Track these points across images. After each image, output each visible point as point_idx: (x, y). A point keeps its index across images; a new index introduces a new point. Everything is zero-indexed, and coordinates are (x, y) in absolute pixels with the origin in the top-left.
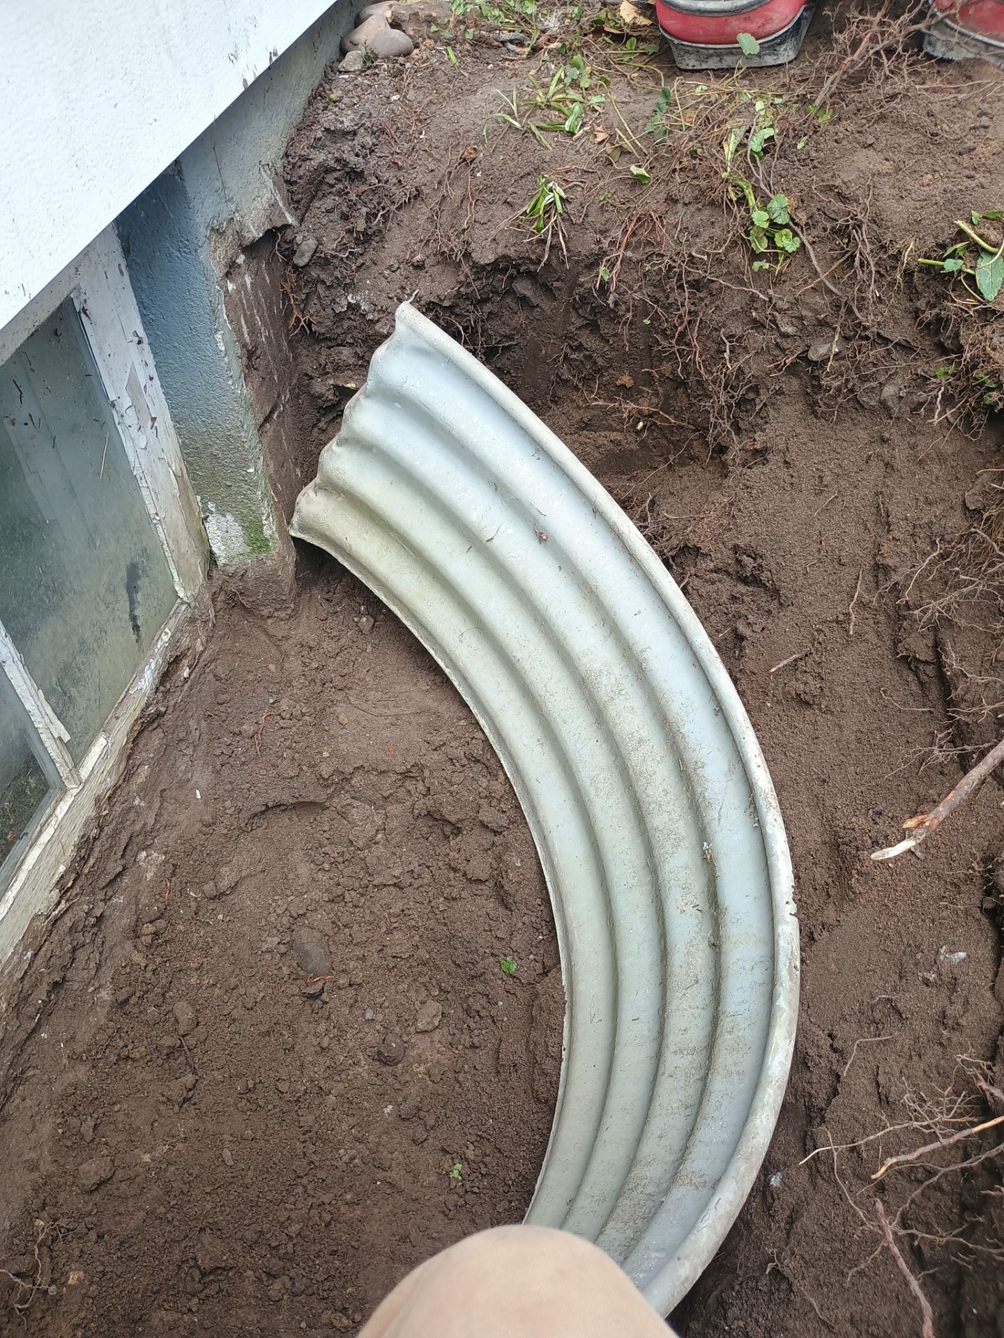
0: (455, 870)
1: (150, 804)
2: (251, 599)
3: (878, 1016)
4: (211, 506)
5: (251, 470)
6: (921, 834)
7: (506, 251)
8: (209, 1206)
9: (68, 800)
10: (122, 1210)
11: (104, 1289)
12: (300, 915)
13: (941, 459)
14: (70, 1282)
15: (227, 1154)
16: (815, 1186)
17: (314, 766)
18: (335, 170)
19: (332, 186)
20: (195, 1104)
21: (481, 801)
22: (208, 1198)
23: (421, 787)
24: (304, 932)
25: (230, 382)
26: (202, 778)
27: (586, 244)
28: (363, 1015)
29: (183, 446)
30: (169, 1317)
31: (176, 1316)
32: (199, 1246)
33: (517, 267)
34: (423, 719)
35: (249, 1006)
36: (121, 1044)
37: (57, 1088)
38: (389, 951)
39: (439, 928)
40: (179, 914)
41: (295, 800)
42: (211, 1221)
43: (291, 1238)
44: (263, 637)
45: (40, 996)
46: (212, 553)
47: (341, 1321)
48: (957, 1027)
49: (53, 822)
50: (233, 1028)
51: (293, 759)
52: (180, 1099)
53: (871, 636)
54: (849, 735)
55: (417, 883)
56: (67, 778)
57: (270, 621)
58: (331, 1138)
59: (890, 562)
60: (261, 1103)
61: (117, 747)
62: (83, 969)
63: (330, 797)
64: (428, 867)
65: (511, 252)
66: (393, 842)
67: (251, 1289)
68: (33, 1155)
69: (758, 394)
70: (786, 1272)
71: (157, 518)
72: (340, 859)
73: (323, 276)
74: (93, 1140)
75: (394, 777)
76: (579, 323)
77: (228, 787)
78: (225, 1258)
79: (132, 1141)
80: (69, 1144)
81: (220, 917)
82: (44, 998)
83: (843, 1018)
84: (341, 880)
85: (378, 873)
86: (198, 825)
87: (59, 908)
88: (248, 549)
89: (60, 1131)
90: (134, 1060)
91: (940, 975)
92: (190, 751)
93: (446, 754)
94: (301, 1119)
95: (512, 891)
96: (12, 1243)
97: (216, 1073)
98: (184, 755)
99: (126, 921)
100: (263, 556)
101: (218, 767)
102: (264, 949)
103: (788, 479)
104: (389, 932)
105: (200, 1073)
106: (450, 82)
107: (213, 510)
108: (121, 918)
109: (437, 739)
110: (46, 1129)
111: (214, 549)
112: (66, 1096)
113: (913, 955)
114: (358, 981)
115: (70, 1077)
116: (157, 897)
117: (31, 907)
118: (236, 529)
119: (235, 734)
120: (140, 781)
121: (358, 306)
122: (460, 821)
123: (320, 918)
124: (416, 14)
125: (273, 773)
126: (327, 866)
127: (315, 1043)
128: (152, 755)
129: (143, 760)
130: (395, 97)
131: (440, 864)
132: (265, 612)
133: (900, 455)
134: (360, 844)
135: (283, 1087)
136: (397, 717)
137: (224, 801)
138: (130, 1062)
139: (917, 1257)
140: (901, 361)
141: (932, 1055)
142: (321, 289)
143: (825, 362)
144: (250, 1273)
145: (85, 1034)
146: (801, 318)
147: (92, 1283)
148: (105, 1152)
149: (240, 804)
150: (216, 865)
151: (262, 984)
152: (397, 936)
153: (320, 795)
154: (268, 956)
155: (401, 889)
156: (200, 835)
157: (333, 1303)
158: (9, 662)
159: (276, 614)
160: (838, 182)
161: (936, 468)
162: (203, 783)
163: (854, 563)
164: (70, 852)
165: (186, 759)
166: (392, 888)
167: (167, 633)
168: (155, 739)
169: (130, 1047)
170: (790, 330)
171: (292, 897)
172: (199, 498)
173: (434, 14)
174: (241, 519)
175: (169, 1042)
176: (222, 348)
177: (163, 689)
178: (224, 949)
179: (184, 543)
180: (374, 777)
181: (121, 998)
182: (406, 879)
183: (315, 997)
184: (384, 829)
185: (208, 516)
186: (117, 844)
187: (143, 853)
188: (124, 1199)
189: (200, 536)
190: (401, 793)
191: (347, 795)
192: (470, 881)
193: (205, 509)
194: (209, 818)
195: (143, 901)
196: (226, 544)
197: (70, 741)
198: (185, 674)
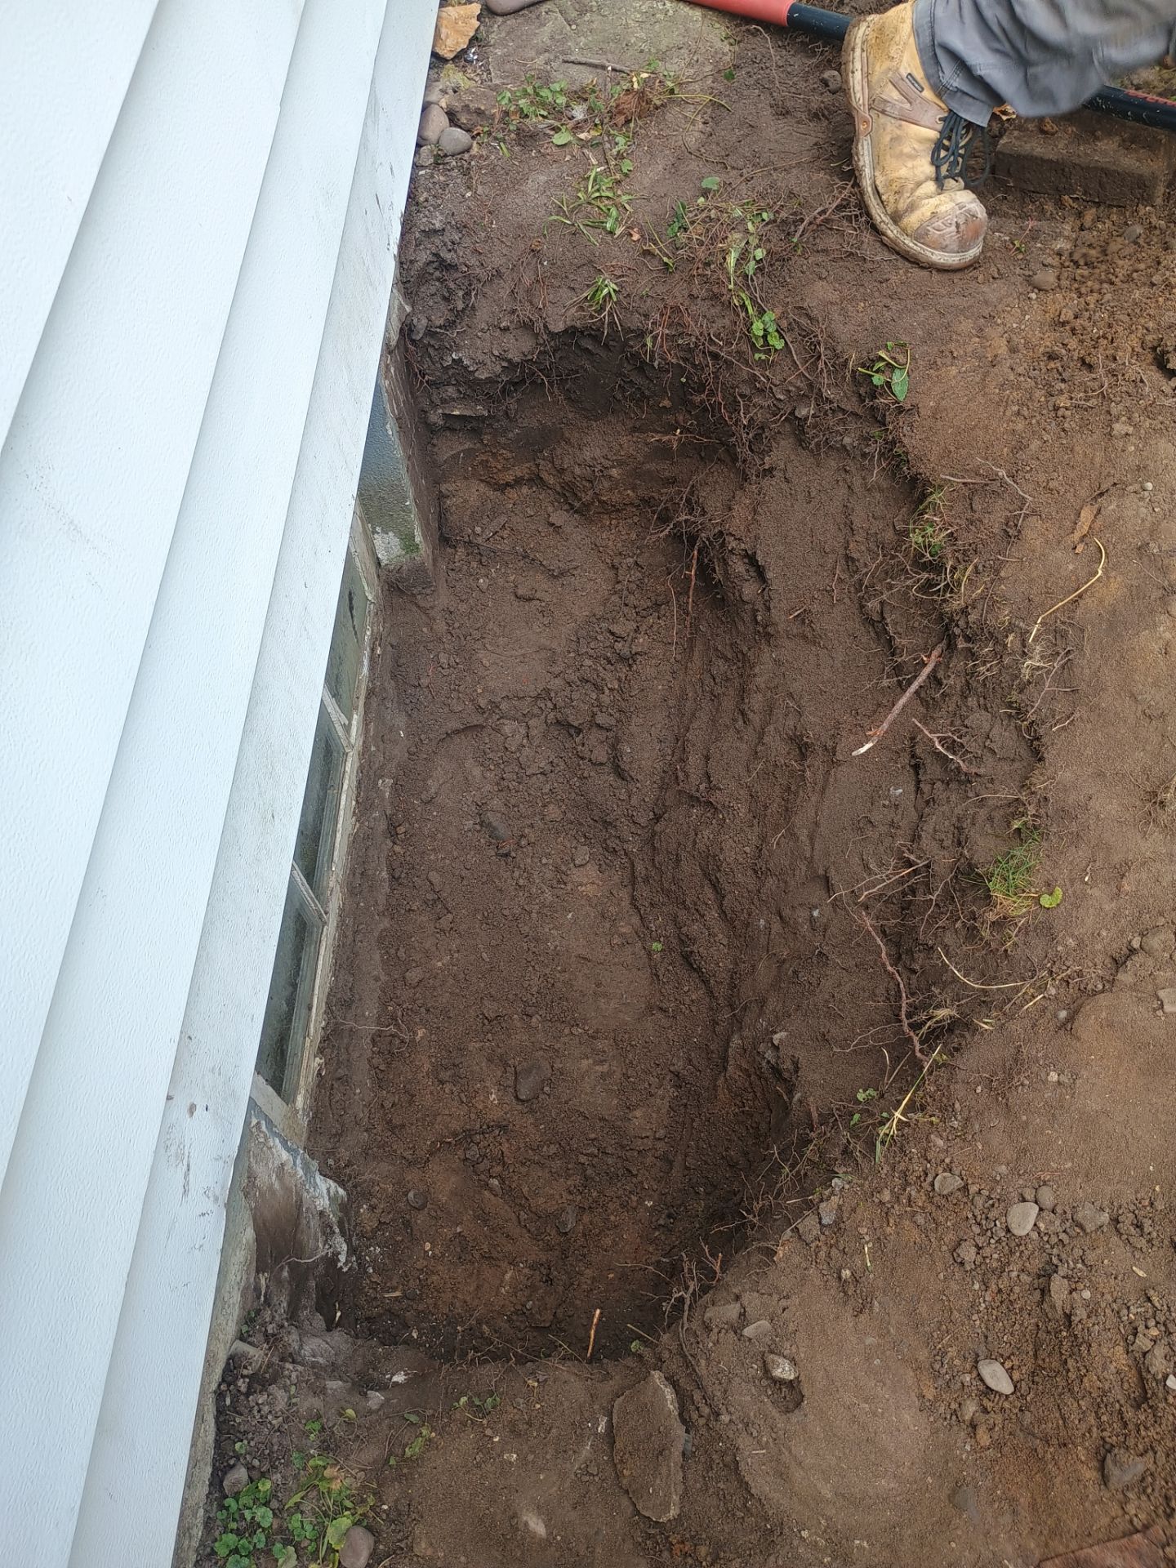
0: (582, 758)
1: (378, 748)
2: (405, 584)
3: (861, 825)
4: (378, 529)
5: (407, 503)
6: (876, 739)
7: (574, 323)
8: (482, 985)
9: (350, 760)
10: (435, 994)
11: (440, 1036)
12: (483, 804)
13: (881, 490)
14: (419, 1036)
15: (484, 955)
16: (835, 911)
17: (473, 701)
18: (433, 262)
19: (432, 274)
20: (456, 930)
21: (595, 710)
22: (481, 981)
23: (550, 705)
24: (489, 814)
25: (395, 453)
26: (401, 721)
27: (635, 321)
28: (540, 861)
30: (478, 1045)
32: (484, 1007)
33: (582, 332)
34: (543, 654)
35: (469, 868)
36: (405, 903)
37: (376, 933)
38: (547, 818)
39: (578, 798)
40: (413, 817)
41: (465, 726)
42: (486, 992)
43: (533, 995)
44: (414, 609)
45: (358, 881)
46: (378, 558)
48: (899, 827)
49: (346, 776)
50: (465, 883)
51: (459, 698)
52: (448, 929)
53: (847, 600)
54: (838, 664)
55: (557, 770)
56: (346, 747)
57: (419, 597)
58: (541, 937)
59: (855, 556)
60: (495, 924)
61: (361, 717)
62: (372, 862)
63: (487, 719)
64: (562, 758)
65: (578, 324)
66: (535, 744)
67: (519, 1025)
68: (376, 973)
69: (764, 432)
70: (824, 952)
71: (357, 554)
72: (501, 761)
73: (432, 342)
74: (405, 960)
75: (529, 700)
76: (629, 368)
77: (420, 725)
78: (499, 1010)
79: (428, 957)
80: (393, 964)
81: (435, 813)
82: (360, 883)
83: (844, 828)
84: (504, 776)
85: (529, 767)
86: (407, 755)
87: (356, 828)
88: (404, 552)
89: (385, 957)
90: (413, 911)
91: (890, 801)
92: (390, 705)
93: (564, 679)
94: (521, 929)
95: (627, 768)
97: (463, 911)
98: (388, 708)
99: (383, 827)
100: (413, 555)
101: (410, 712)
102: (466, 830)
103: (788, 490)
104: (544, 806)
105: (453, 912)
106: (507, 174)
107: (380, 531)
108: (380, 825)
109: (556, 669)
110: (377, 957)
111: (379, 556)
112: (382, 937)
113: (878, 791)
114: (532, 840)
115: (382, 926)
116: (396, 808)
117: (347, 830)
118: (395, 541)
119: (416, 687)
120: (372, 734)
121: (460, 360)
122: (580, 724)
123: (496, 803)
124: (467, 106)
125: (446, 710)
126: (492, 768)
127: (514, 884)
128: (374, 715)
129: (371, 720)
130: (469, 194)
131: (570, 755)
132: (415, 591)
133: (857, 482)
134: (513, 749)
135: (506, 912)
136: (524, 656)
137: (419, 735)
139: (883, 932)
140: (852, 425)
141: (887, 841)
142: (431, 350)
143: (806, 419)
144: (516, 1014)
145: (382, 899)
146: (789, 391)
147: (431, 1034)
148: (414, 965)
149: (430, 735)
150: (424, 780)
151: (472, 853)
152: (551, 807)
153: (477, 720)
154: (470, 834)
155: (546, 775)
156: (410, 761)
157: (569, 1023)
159: (424, 591)
160: (805, 305)
161: (878, 495)
162: (402, 724)
163: (833, 551)
164: (355, 791)
165: (389, 711)
166: (539, 776)
167: (369, 629)
168: (375, 702)
170: (782, 397)
171: (474, 792)
172: (370, 525)
173: (483, 108)
174: (399, 534)
175: (430, 896)
176: (390, 433)
177: (372, 668)
178: (444, 834)
179: (367, 562)
180: (515, 702)
181: (396, 876)
182: (548, 768)
183: (507, 855)
184: (528, 736)
185: (376, 536)
186: (370, 779)
187: (381, 781)
188: (435, 988)
189: (373, 552)
190: (536, 711)
191: (498, 717)
192: (594, 764)
193: (374, 532)
194: (413, 749)
195: (389, 812)
196: (387, 550)
197: (347, 722)
198: (379, 652)
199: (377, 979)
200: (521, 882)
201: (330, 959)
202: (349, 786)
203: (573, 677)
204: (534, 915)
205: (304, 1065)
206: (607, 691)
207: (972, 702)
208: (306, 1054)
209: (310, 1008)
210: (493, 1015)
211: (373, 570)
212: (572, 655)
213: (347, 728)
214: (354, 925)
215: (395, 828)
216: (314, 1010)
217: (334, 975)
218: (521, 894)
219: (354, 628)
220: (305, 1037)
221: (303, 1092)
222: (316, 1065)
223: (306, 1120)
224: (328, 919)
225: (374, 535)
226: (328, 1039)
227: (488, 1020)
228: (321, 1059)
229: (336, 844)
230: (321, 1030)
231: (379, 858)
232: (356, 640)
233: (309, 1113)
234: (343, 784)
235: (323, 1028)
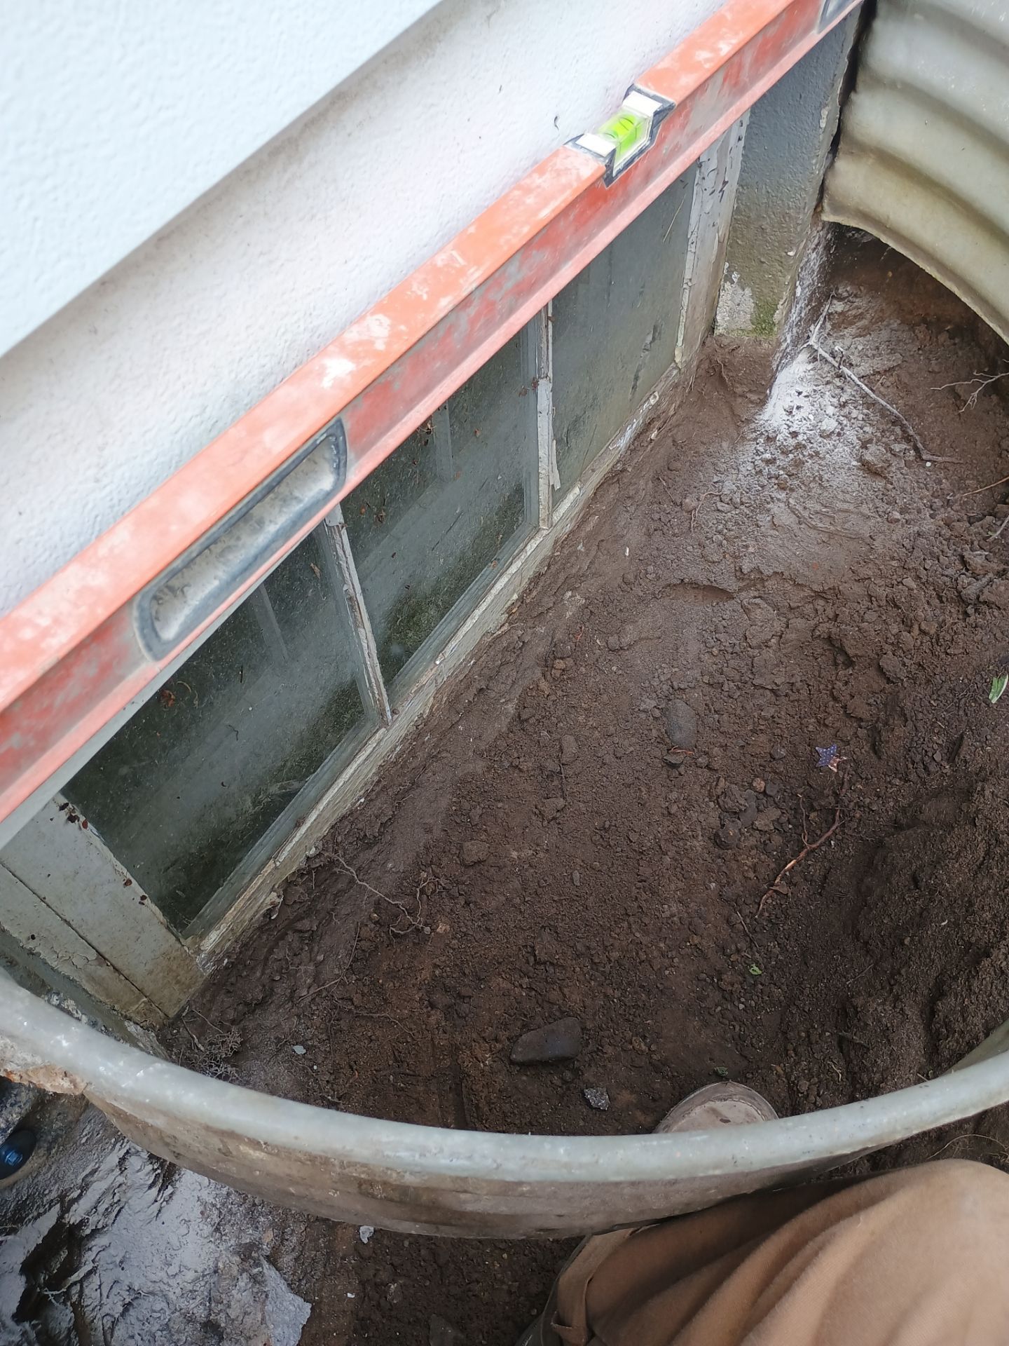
0: (835, 699)
1: (588, 550)
2: (731, 374)
4: (735, 276)
5: (791, 254)
8: (554, 911)
9: (538, 540)
10: (488, 889)
11: (463, 946)
12: (680, 689)
14: (438, 930)
15: (576, 875)
17: (736, 557)
20: (559, 824)
21: (886, 647)
22: (554, 905)
23: (830, 611)
24: (680, 704)
25: (814, 161)
26: (635, 536)
29: (737, 211)
30: (505, 985)
31: (510, 986)
32: (539, 940)
34: (857, 545)
35: (618, 755)
36: (516, 755)
37: (459, 773)
38: (750, 749)
40: (585, 657)
41: (709, 583)
42: (552, 923)
43: (610, 961)
44: (726, 412)
45: (469, 695)
46: (714, 320)
47: (639, 1045)
49: (523, 557)
50: (603, 771)
51: (722, 545)
52: (550, 817)
55: (794, 696)
56: (543, 520)
57: (739, 400)
58: (660, 893)
60: (612, 843)
61: (585, 497)
62: (502, 683)
63: (741, 590)
64: (809, 685)
66: (784, 651)
68: (431, 821)
71: (690, 284)
72: (730, 650)
74: (476, 825)
75: (807, 592)
77: (655, 553)
78: (557, 957)
79: (506, 837)
80: (458, 821)
81: (614, 668)
82: (471, 699)
84: (725, 669)
85: (761, 675)
86: (620, 580)
87: (502, 630)
88: (751, 327)
89: (454, 808)
90: (521, 770)
92: (632, 509)
93: (867, 588)
94: (640, 868)
96: (402, 884)
97: (581, 805)
98: (627, 511)
99: (541, 650)
100: (762, 337)
101: (651, 531)
102: (641, 708)
104: (755, 732)
105: (569, 799)
107: (735, 280)
108: (538, 645)
109: (865, 571)
110: (444, 803)
111: (718, 318)
112: (463, 781)
114: (716, 767)
115: (470, 767)
116: (571, 636)
117: (486, 625)
118: (749, 305)
119: (675, 504)
120: (588, 529)
122: (856, 656)
123: (696, 696)
125: (698, 551)
126: (715, 651)
127: (664, 806)
128: (604, 508)
129: (597, 510)
131: (822, 687)
132: (739, 390)
134: (754, 643)
135: (634, 837)
137: (647, 564)
138: (517, 771)
145: (490, 734)
147: (454, 938)
148: (483, 837)
149: (660, 572)
150: (623, 622)
151: (634, 740)
153: (731, 585)
154: (643, 716)
155: (777, 696)
156: (619, 590)
158: (544, 414)
159: (749, 395)
162: (635, 542)
164: (525, 583)
165: (627, 515)
166: (768, 692)
167: (655, 397)
168: (613, 492)
169: (521, 760)
171: (677, 669)
172: (727, 264)
174: (759, 297)
175: (551, 765)
176: (823, 125)
177: (632, 449)
178: (611, 699)
179: (699, 309)
180: (788, 587)
181: (524, 717)
182: (784, 689)
183: (673, 766)
184: (781, 637)
185: (727, 285)
186: (555, 582)
187: (569, 594)
188: (491, 881)
189: (713, 306)
190: (808, 609)
191: (756, 594)
192: (849, 716)
193: (728, 278)
194: (630, 577)
195: (559, 636)
196: (732, 313)
197: (558, 487)
198: (653, 436)
199: (429, 830)
200: (674, 809)
201: (370, 772)
202: (520, 571)
203: (882, 592)
204: (667, 860)
205: (247, 894)
206: (916, 631)
208: (258, 881)
209: (298, 825)
210: (544, 957)
211: (702, 327)
212: (894, 563)
213: (557, 497)
214: (435, 747)
215: (555, 658)
216: (303, 829)
217: (367, 795)
218: (667, 823)
219: (636, 378)
220: (269, 859)
221: (223, 928)
222: (268, 901)
223: (210, 968)
224: (394, 722)
225: (725, 281)
226: (309, 873)
227: (535, 960)
228: (279, 897)
229: (459, 633)
230: (303, 858)
231: (514, 683)
232: (630, 396)
233: (221, 960)
234: (511, 563)
235: (308, 858)
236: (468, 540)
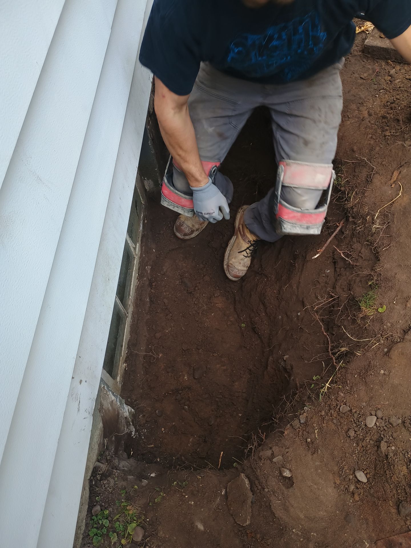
1: (146, 255)
3: (315, 283)
4: (146, 179)
5: (156, 169)
6: (320, 253)
8: (182, 338)
9: (136, 260)
11: (167, 356)
12: (182, 275)
15: (183, 328)
16: (306, 313)
20: (173, 319)
23: (206, 240)
24: (184, 279)
25: (152, 152)
26: (154, 246)
28: (203, 295)
30: (181, 359)
32: (182, 346)
35: (177, 297)
36: (155, 310)
37: (145, 320)
38: (205, 281)
39: (216, 273)
40: (158, 279)
42: (183, 341)
43: (200, 342)
45: (139, 302)
48: (328, 284)
49: (135, 265)
50: (176, 303)
52: (170, 319)
56: (135, 255)
58: (203, 322)
60: (187, 317)
61: (140, 244)
62: (144, 295)
63: (184, 245)
67: (195, 352)
68: (145, 334)
70: (302, 327)
74: (155, 330)
77: (160, 247)
78: (188, 347)
79: (163, 328)
80: (151, 331)
81: (166, 278)
83: (309, 284)
85: (199, 262)
86: (156, 258)
87: (138, 283)
88: (154, 187)
89: (148, 329)
90: (158, 312)
91: (325, 275)
94: (196, 319)
96: (146, 351)
97: (175, 313)
101: (156, 243)
104: (204, 276)
105: (172, 313)
108: (147, 283)
110: (146, 329)
111: (146, 188)
112: (147, 322)
113: (321, 271)
114: (200, 288)
115: (147, 318)
116: (152, 276)
117: (135, 284)
118: (150, 181)
119: (159, 234)
120: (144, 251)
122: (216, 247)
123: (187, 275)
125: (170, 242)
127: (193, 303)
128: (144, 243)
129: (143, 246)
131: (213, 258)
135: (191, 313)
137: (160, 251)
139: (322, 321)
141: (324, 289)
144: (194, 349)
145: (147, 308)
147: (164, 356)
148: (158, 331)
149: (164, 251)
150: (162, 267)
151: (179, 292)
152: (206, 276)
154: (178, 286)
156: (157, 260)
157: (212, 352)
164: (138, 271)
165: (150, 242)
167: (142, 214)
168: (144, 239)
169: (157, 310)
172: (143, 177)
174: (153, 180)
175: (164, 307)
176: (150, 145)
177: (144, 228)
178: (169, 286)
179: (142, 190)
181: (152, 300)
182: (205, 262)
183: (191, 293)
184: (198, 251)
186: (143, 266)
187: (147, 267)
188: (165, 340)
189: (144, 186)
190: (201, 242)
191: (187, 244)
192: (221, 261)
194: (158, 256)
195: (149, 278)
196: (149, 186)
197: (135, 247)
198: (146, 222)
199: (145, 336)
200: (196, 302)
201: (129, 329)
202: (136, 269)
203: (214, 230)
204: (200, 314)
205: (120, 366)
207: (355, 240)
208: (120, 362)
209: (122, 346)
211: (144, 193)
213: (135, 249)
214: (137, 317)
215: (152, 283)
217: (130, 335)
218: (196, 307)
219: (137, 213)
220: (120, 357)
221: (119, 376)
222: (124, 366)
223: (121, 385)
224: (128, 315)
225: (144, 180)
226: (128, 357)
227: (184, 351)
228: (126, 364)
229: (131, 289)
230: (126, 354)
231: (146, 294)
232: (138, 217)
233: (122, 383)
234: (133, 268)
235: (126, 353)
236: (125, 269)
